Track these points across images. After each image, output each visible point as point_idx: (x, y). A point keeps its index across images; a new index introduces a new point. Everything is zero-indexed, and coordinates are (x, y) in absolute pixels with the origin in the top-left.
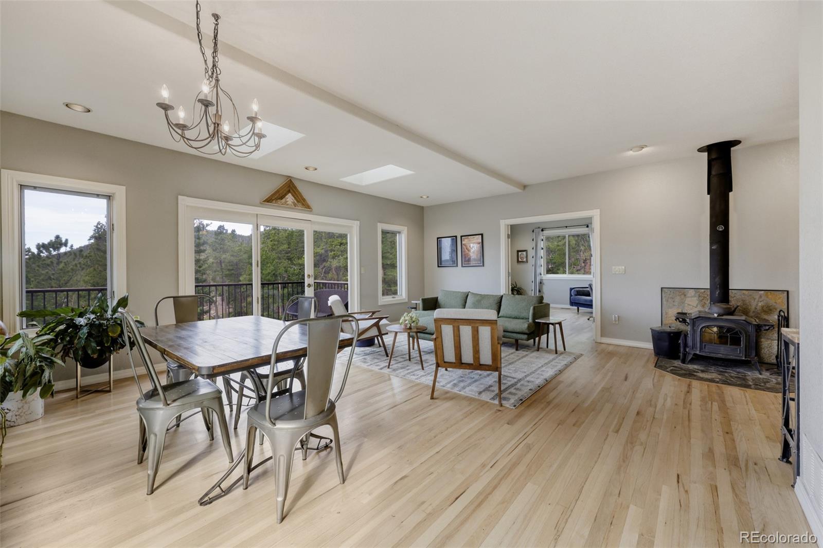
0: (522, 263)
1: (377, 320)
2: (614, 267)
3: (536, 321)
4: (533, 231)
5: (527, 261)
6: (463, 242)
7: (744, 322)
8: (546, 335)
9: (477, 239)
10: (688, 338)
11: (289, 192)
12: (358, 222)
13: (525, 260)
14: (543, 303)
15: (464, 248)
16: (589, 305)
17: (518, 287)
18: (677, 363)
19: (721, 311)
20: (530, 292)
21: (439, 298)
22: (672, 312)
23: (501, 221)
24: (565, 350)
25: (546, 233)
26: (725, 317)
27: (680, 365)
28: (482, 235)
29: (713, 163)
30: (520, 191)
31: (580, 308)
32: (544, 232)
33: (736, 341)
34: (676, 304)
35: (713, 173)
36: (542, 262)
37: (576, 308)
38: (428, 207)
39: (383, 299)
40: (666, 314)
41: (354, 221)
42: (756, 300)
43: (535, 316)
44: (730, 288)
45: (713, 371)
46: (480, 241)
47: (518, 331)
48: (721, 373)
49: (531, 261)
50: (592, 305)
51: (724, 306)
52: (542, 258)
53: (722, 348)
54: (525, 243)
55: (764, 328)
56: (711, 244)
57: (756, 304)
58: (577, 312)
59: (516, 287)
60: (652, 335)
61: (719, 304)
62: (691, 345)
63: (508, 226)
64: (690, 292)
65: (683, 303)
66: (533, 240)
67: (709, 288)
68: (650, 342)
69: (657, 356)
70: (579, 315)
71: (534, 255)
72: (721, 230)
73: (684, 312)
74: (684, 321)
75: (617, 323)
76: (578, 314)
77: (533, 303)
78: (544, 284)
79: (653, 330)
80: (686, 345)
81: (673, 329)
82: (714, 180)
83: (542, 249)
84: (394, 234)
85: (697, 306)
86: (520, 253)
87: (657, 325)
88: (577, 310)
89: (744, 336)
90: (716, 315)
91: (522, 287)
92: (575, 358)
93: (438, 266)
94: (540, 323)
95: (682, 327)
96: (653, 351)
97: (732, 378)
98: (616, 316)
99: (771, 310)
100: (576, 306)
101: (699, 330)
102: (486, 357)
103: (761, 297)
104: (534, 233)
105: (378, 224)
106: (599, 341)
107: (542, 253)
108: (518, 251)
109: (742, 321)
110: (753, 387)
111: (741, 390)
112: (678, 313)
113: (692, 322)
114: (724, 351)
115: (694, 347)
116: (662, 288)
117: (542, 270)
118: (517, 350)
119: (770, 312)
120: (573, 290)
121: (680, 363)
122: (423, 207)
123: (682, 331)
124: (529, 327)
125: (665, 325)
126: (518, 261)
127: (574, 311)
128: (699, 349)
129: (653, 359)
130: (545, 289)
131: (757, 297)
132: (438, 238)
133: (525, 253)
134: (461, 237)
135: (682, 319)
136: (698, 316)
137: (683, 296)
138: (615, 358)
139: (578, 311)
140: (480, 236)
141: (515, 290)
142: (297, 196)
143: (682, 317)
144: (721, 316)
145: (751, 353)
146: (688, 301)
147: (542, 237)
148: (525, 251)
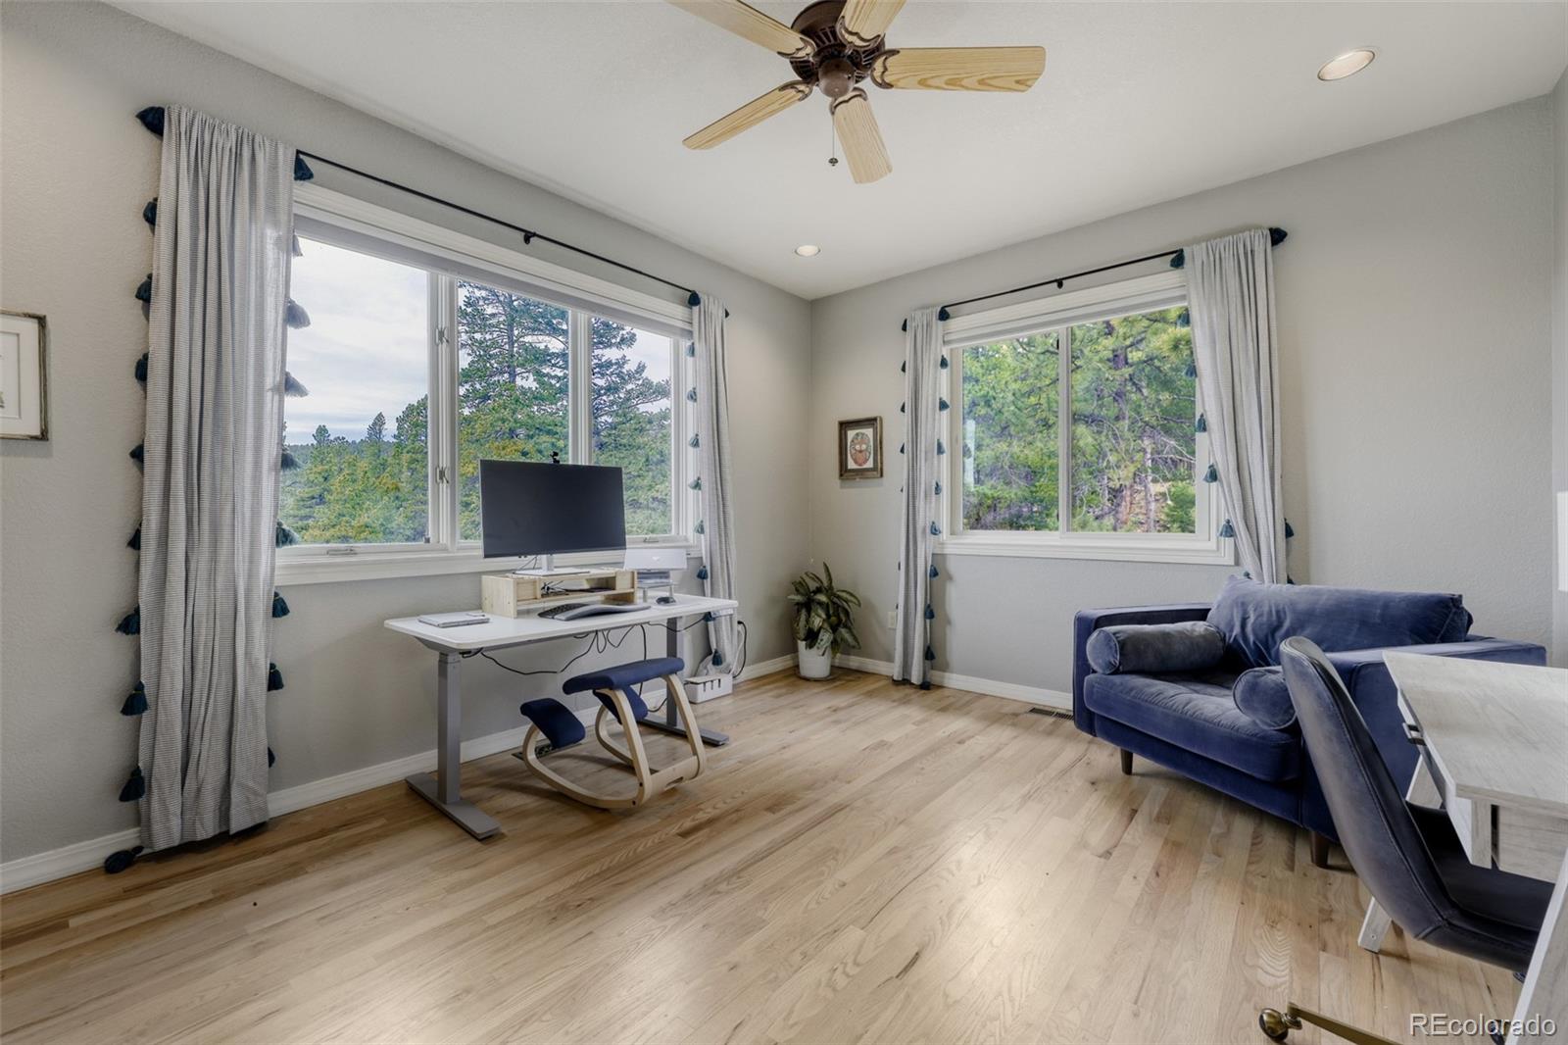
0: (860, 481)
4: (904, 328)
5: (878, 471)
13: (870, 464)
17: (833, 589)
20: (888, 613)
32: (953, 324)
49: (896, 465)
52: (941, 451)
54: (870, 383)
59: (827, 591)
66: (903, 367)
71: (907, 438)
78: (950, 578)
83: (943, 406)
86: (851, 434)
104: (910, 335)
108: (844, 426)
117: (942, 511)
120: (1095, 632)
126: (844, 471)
130: (957, 601)
133: (869, 432)
141: (820, 603)
147: (945, 352)
148: (871, 422)
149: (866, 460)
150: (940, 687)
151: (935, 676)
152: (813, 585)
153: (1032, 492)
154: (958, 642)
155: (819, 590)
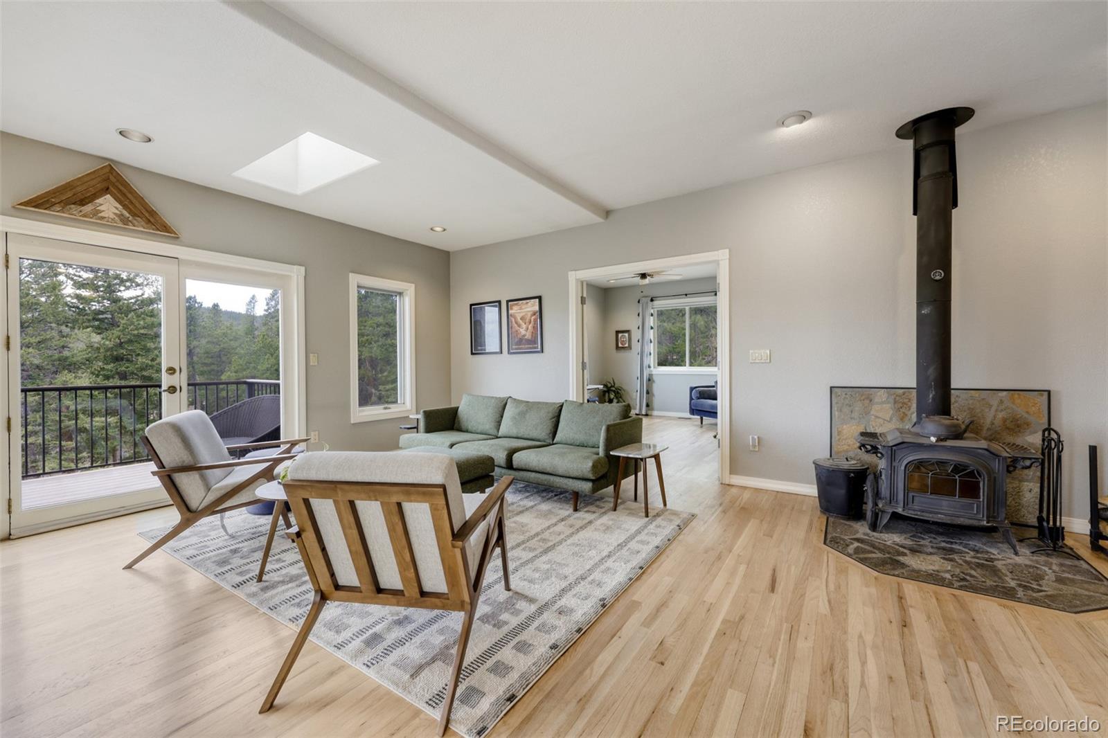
0: (623, 351)
1: (268, 464)
2: (751, 351)
3: (611, 453)
4: (639, 302)
5: (630, 347)
6: (510, 312)
7: (986, 453)
8: (634, 476)
9: (533, 305)
10: (880, 482)
11: (106, 190)
12: (302, 269)
13: (627, 345)
14: (630, 417)
15: (512, 322)
16: (713, 414)
17: (616, 386)
18: (862, 529)
19: (943, 432)
20: (635, 394)
21: (459, 410)
22: (851, 433)
23: (570, 273)
24: (665, 504)
25: (660, 304)
26: (950, 443)
27: (867, 535)
28: (540, 298)
29: (923, 154)
30: (601, 220)
31: (704, 418)
32: (655, 302)
33: (970, 490)
34: (855, 415)
35: (924, 172)
36: (652, 348)
37: (699, 417)
38: (454, 252)
39: (360, 411)
40: (839, 433)
41: (293, 266)
42: (994, 409)
43: (610, 444)
44: (952, 387)
45: (931, 550)
46: (537, 308)
47: (575, 474)
48: (947, 553)
49: (636, 347)
50: (716, 413)
51: (946, 421)
52: (651, 342)
53: (944, 503)
54: (627, 319)
55: (1022, 463)
56: (920, 305)
57: (992, 416)
58: (700, 423)
59: (614, 387)
60: (817, 475)
61: (937, 418)
62: (888, 495)
63: (582, 282)
64: (879, 394)
65: (867, 413)
66: (639, 315)
67: (915, 386)
68: (814, 484)
69: (825, 514)
70: (704, 429)
71: (640, 337)
72: (938, 278)
73: (868, 431)
74: (874, 450)
75: (757, 450)
76: (701, 427)
77: (612, 417)
78: (654, 381)
79: (817, 466)
80: (877, 495)
81: (852, 464)
82: (926, 186)
83: (652, 328)
84: (388, 296)
85: (891, 419)
86: (620, 335)
87: (822, 454)
88: (700, 420)
89: (986, 479)
90: (933, 439)
91: (623, 387)
92: (678, 526)
93: (472, 354)
94: (619, 457)
95: (870, 458)
96: (817, 500)
97: (971, 568)
98: (756, 437)
99: (1018, 426)
100: (698, 415)
101: (903, 468)
102: (434, 579)
103: (1001, 402)
104: (641, 305)
105: (350, 274)
106: (727, 483)
107: (651, 335)
108: (618, 332)
109: (980, 451)
110: (1020, 593)
111: (1004, 606)
112: (863, 434)
113: (890, 452)
114: (947, 508)
115: (892, 499)
116: (831, 388)
117: (652, 360)
118: (576, 510)
119: (1017, 429)
120: (694, 390)
121: (869, 531)
122: (448, 253)
123: (868, 468)
124: (594, 466)
125: (838, 453)
126: (617, 347)
127: (696, 423)
128: (902, 505)
129: (820, 521)
130: (656, 388)
131: (995, 403)
132: (471, 305)
133: (627, 335)
134: (508, 302)
135: (871, 446)
136: (899, 440)
137: (867, 402)
138: (752, 520)
139: (702, 423)
140: (537, 300)
142: (131, 202)
143: (870, 442)
144: (942, 440)
145: (998, 514)
146: (875, 410)
147: (652, 311)
148: (628, 331)
149: (625, 344)
150: (651, 415)
151: (649, 413)
152: (609, 385)
153: (673, 348)
154: (657, 401)
155: (612, 386)
